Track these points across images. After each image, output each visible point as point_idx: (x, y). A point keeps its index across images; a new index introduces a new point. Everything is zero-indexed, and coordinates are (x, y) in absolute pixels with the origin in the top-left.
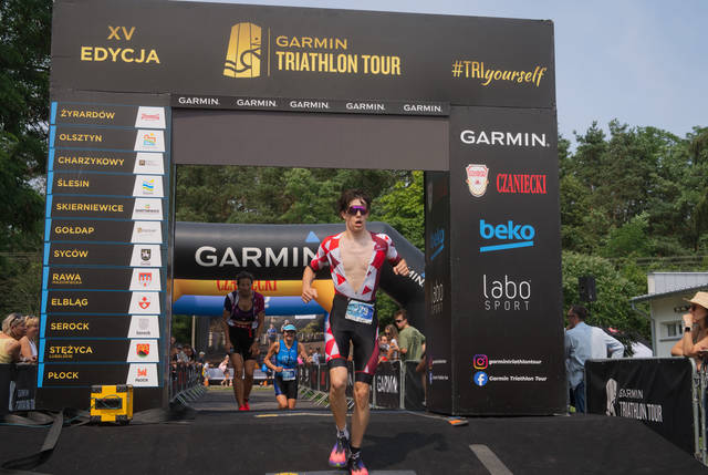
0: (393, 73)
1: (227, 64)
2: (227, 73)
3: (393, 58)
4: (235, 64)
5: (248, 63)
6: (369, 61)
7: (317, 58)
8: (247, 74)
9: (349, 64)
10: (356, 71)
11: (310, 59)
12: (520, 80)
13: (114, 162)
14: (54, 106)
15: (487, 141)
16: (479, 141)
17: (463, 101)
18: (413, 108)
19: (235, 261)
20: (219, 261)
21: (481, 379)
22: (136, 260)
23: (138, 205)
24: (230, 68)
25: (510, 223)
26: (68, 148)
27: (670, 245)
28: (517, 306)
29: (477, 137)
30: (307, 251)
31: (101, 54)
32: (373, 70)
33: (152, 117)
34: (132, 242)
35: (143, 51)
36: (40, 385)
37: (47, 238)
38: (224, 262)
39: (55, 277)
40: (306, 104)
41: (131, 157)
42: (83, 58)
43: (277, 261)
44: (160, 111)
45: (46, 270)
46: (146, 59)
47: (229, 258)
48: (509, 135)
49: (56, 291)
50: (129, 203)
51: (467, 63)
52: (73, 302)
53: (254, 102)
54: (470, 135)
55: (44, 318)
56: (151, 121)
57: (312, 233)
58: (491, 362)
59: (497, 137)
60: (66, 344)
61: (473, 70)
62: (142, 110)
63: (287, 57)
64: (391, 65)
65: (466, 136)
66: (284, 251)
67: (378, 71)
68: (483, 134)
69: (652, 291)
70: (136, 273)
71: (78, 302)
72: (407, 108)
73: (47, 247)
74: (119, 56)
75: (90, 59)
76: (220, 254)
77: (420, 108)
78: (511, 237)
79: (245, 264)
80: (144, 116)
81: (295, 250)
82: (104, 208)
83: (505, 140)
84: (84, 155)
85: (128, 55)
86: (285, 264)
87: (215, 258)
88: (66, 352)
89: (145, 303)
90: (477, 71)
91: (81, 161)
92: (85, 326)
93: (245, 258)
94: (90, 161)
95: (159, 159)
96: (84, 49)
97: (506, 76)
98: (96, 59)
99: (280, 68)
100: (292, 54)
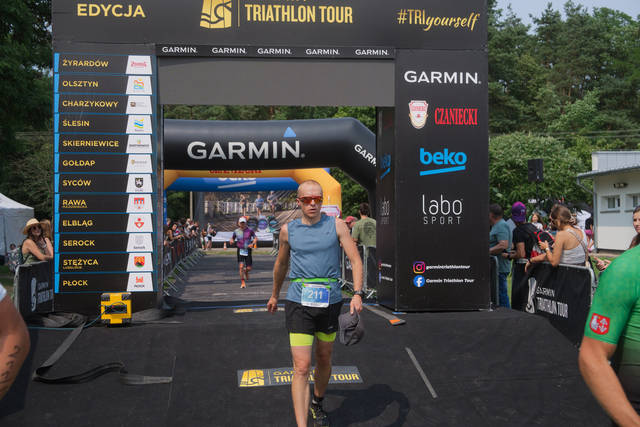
0: (346, 21)
1: (203, 17)
2: (203, 24)
3: (347, 8)
4: (209, 16)
5: (221, 15)
6: (326, 10)
7: (280, 10)
8: (220, 25)
9: (308, 14)
10: (314, 20)
11: (274, 10)
12: (456, 25)
13: (109, 104)
14: (57, 57)
15: (427, 80)
16: (420, 80)
17: (407, 45)
18: (364, 52)
19: (222, 154)
20: (208, 153)
21: (419, 282)
22: (131, 187)
23: (131, 140)
24: (206, 20)
25: (446, 150)
26: (69, 93)
27: (618, 120)
28: (450, 221)
29: (418, 76)
30: (285, 145)
31: (94, 10)
32: (328, 18)
33: (140, 64)
34: (128, 171)
35: (130, 7)
36: (57, 291)
37: (56, 170)
38: (212, 155)
39: (65, 202)
40: (272, 51)
41: (123, 100)
42: (79, 14)
43: (258, 154)
44: (147, 59)
45: (57, 197)
46: (133, 13)
47: (217, 152)
48: (446, 74)
49: (67, 214)
50: (124, 140)
51: (411, 11)
52: (81, 223)
53: (226, 50)
54: (413, 75)
55: (57, 236)
56: (139, 68)
57: (289, 129)
58: (428, 268)
59: (436, 76)
60: (76, 257)
61: (416, 17)
62: (132, 59)
63: (255, 10)
64: (344, 15)
65: (409, 76)
66: (265, 145)
67: (333, 20)
68: (424, 73)
69: (596, 168)
70: (131, 198)
71: (84, 223)
72: (358, 52)
73: (57, 178)
74: (110, 11)
75: (85, 14)
76: (209, 148)
77: (369, 52)
78: (446, 163)
79: (231, 157)
80: (133, 64)
81: (275, 144)
82: (102, 144)
83: (442, 79)
84: (83, 99)
85: (118, 11)
86: (266, 156)
87: (204, 152)
88: (77, 264)
89: (139, 223)
90: (419, 18)
91: (81, 104)
92: (91, 243)
93: (231, 151)
94: (89, 104)
95: (147, 101)
96: (79, 6)
97: (445, 22)
98: (91, 14)
99: (249, 19)
100: (259, 7)
